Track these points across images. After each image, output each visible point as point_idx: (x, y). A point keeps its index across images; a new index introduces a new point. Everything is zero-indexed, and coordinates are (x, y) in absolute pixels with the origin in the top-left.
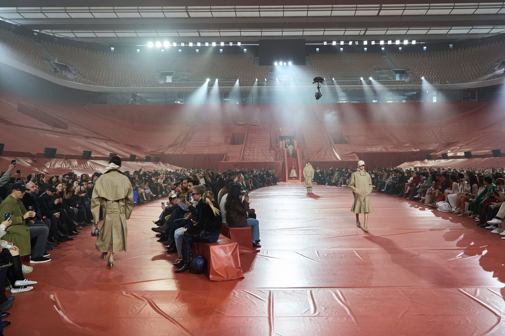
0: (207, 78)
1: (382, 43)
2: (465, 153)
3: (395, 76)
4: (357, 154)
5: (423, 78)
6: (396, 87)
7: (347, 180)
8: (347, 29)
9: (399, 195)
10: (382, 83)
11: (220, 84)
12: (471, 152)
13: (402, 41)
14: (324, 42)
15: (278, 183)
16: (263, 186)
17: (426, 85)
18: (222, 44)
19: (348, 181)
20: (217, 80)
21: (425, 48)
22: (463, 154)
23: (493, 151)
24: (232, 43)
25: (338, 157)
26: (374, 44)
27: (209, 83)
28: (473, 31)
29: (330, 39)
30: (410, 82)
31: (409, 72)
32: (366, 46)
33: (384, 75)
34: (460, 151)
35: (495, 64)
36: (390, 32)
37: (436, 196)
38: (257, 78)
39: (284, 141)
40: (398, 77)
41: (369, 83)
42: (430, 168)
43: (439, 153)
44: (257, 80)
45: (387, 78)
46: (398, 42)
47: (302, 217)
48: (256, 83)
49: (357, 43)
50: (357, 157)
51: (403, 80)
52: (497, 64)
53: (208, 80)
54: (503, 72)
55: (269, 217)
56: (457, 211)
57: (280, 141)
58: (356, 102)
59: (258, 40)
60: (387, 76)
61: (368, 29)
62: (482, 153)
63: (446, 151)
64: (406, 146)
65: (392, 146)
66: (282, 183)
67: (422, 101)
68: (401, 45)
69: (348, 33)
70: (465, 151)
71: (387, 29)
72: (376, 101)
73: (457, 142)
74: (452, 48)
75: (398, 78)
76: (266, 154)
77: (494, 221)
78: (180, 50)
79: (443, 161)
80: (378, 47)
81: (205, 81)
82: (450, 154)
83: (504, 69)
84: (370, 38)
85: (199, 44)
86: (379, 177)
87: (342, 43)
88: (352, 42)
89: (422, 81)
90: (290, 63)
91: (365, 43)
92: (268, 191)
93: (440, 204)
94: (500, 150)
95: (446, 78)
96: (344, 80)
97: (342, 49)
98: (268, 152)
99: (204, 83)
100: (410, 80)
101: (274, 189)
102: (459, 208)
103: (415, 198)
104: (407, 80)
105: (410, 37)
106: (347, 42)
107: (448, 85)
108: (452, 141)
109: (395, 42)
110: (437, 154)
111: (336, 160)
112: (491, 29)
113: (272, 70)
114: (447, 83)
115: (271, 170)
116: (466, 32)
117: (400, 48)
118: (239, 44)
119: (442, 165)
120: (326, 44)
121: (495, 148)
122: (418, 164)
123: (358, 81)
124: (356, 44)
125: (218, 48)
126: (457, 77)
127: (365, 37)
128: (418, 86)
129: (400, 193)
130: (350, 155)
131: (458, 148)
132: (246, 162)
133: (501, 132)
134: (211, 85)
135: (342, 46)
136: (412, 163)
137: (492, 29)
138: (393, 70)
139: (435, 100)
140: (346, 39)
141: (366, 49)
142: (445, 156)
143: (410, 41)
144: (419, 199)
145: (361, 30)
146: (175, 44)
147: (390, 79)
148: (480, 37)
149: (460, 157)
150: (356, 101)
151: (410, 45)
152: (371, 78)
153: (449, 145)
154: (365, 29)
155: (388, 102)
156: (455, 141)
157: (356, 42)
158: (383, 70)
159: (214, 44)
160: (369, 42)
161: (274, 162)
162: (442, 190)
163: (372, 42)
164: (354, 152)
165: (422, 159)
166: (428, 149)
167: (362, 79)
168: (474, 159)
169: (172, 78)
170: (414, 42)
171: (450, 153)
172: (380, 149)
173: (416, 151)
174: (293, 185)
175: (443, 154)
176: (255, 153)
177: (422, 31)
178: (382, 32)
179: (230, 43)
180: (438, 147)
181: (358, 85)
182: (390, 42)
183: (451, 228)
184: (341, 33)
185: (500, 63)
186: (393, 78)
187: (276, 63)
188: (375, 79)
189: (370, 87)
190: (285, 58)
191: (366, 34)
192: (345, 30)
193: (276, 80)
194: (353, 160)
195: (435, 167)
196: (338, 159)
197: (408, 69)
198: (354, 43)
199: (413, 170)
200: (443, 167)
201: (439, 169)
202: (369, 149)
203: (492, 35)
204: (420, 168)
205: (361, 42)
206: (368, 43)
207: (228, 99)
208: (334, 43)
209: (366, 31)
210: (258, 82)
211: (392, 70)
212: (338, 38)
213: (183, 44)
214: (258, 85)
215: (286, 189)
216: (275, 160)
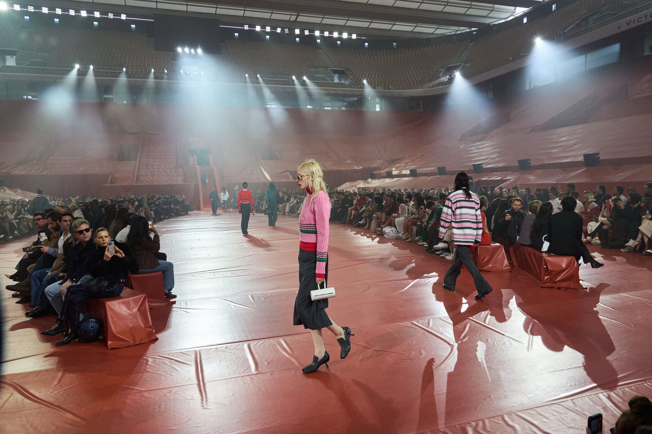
0: (75, 63)
1: (317, 33)
2: (410, 170)
3: (334, 77)
4: (290, 173)
5: (365, 82)
6: (335, 90)
8: (273, 12)
9: (342, 222)
10: (318, 84)
11: (96, 73)
12: (416, 170)
13: (340, 33)
14: (245, 26)
15: (189, 212)
16: (170, 217)
17: (368, 90)
18: (97, 14)
20: (91, 67)
21: (366, 44)
22: (408, 172)
23: (439, 169)
24: (113, 14)
25: (268, 177)
26: (308, 34)
27: (79, 70)
28: (418, 29)
29: (252, 22)
30: (350, 86)
31: (350, 73)
32: (298, 36)
33: (320, 75)
34: (405, 169)
35: (440, 70)
36: (326, 21)
37: (383, 221)
38: (153, 69)
39: (195, 156)
40: (337, 78)
41: (303, 83)
42: (375, 189)
43: (383, 172)
44: (153, 70)
45: (324, 79)
46: (336, 35)
47: (227, 255)
48: (152, 75)
49: (287, 31)
50: (291, 176)
51: (343, 82)
52: (441, 70)
53: (77, 66)
54: (447, 80)
55: (182, 258)
56: (404, 237)
57: (189, 155)
58: (288, 107)
59: (153, 15)
60: (325, 76)
61: (300, 14)
62: (427, 171)
63: (390, 170)
64: (346, 163)
65: (332, 163)
66: (196, 212)
67: (364, 109)
68: (340, 39)
69: (276, 16)
70: (409, 169)
71: (323, 16)
72: (312, 107)
73: (401, 158)
74: (396, 47)
75: (336, 80)
76: (171, 174)
77: (441, 245)
78: (27, 18)
79: (387, 180)
80: (312, 38)
81: (73, 68)
82: (395, 173)
83: (448, 77)
84: (303, 26)
85: (59, 11)
87: (268, 29)
88: (280, 29)
89: (363, 84)
90: (200, 51)
91: (297, 32)
92: (178, 223)
93: (387, 230)
94: (445, 167)
95: (390, 82)
96: (272, 77)
97: (268, 37)
98: (174, 170)
99: (71, 70)
100: (350, 82)
101: (185, 221)
102: (406, 234)
103: (359, 223)
104: (347, 82)
105: (351, 30)
106: (274, 28)
107: (392, 91)
108: (397, 157)
109: (332, 34)
110: (381, 172)
111: (265, 181)
112: (435, 29)
113: (175, 57)
114: (391, 89)
115: (180, 195)
116: (411, 30)
117: (339, 42)
118: (123, 17)
119: (386, 186)
120: (248, 29)
121: (441, 166)
122: (362, 184)
123: (289, 81)
124: (286, 33)
125: (91, 19)
126: (401, 82)
127: (296, 24)
128: (360, 91)
129: (343, 220)
130: (283, 174)
131: (403, 165)
132: (143, 185)
133: (447, 147)
134: (82, 73)
135: (268, 33)
136: (354, 184)
137: (437, 28)
138: (331, 70)
139: (378, 109)
140: (274, 24)
141: (298, 39)
142: (389, 175)
143: (350, 34)
144: (363, 226)
145: (291, 15)
146: (17, 8)
147: (328, 80)
148: (425, 37)
149: (405, 176)
150: (288, 105)
151: (349, 40)
152: (305, 78)
153: (393, 162)
154: (296, 14)
155: (326, 108)
156: (400, 157)
157: (285, 30)
158: (319, 69)
159: (84, 14)
160: (302, 31)
161: (182, 184)
162: (389, 214)
163: (305, 31)
164: (287, 171)
165: (365, 179)
166: (371, 166)
167: (294, 78)
168: (419, 177)
169: (16, 60)
170: (354, 36)
171: (395, 171)
173: (358, 168)
175: (387, 173)
176: (156, 173)
177: (363, 24)
178: (317, 20)
179: (109, 14)
180: (382, 164)
181: (289, 85)
182: (326, 34)
183: (399, 256)
184: (267, 16)
185: (444, 70)
186: (331, 80)
187: (179, 50)
188: (310, 79)
189: (305, 89)
190: (193, 44)
191: (298, 20)
192: (271, 12)
193: (180, 72)
194: (285, 181)
195: (379, 187)
196: (268, 179)
197: (349, 70)
198: (283, 30)
199: (356, 191)
200: (387, 187)
201: (384, 189)
203: (436, 36)
204: (363, 189)
205: (292, 30)
206: (300, 31)
207: (111, 96)
208: (258, 28)
209: (298, 16)
210: (154, 73)
211: (329, 69)
212: (264, 23)
213: (31, 9)
214: (156, 78)
215: (201, 219)
216: (184, 182)
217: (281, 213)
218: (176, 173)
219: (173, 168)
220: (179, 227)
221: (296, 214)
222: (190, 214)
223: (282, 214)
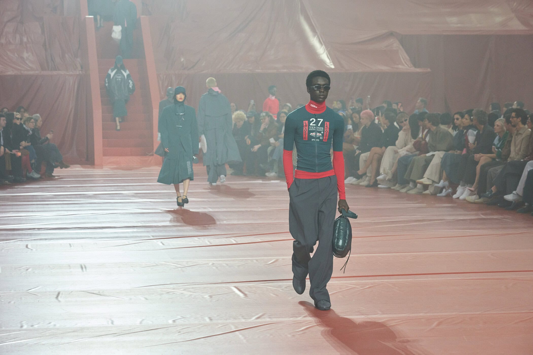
4: (402, 43)
7: (364, 156)
15: (57, 172)
19: (365, 161)
25: (324, 56)
47: (170, 322)
50: (403, 55)
55: (25, 327)
66: (76, 169)
86: (496, 141)
92: (20, 209)
101: (44, 199)
111: (312, 68)
115: (26, 110)
164: (391, 34)
172: (499, 19)
174: (124, 181)
194: (384, 68)
202: (454, 19)
215: (95, 196)
216: (43, 69)
217: (364, 182)
218: (18, 37)
219: (9, 21)
220: (20, 221)
221: (415, 186)
222: (60, 178)
223: (368, 186)
